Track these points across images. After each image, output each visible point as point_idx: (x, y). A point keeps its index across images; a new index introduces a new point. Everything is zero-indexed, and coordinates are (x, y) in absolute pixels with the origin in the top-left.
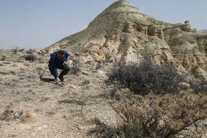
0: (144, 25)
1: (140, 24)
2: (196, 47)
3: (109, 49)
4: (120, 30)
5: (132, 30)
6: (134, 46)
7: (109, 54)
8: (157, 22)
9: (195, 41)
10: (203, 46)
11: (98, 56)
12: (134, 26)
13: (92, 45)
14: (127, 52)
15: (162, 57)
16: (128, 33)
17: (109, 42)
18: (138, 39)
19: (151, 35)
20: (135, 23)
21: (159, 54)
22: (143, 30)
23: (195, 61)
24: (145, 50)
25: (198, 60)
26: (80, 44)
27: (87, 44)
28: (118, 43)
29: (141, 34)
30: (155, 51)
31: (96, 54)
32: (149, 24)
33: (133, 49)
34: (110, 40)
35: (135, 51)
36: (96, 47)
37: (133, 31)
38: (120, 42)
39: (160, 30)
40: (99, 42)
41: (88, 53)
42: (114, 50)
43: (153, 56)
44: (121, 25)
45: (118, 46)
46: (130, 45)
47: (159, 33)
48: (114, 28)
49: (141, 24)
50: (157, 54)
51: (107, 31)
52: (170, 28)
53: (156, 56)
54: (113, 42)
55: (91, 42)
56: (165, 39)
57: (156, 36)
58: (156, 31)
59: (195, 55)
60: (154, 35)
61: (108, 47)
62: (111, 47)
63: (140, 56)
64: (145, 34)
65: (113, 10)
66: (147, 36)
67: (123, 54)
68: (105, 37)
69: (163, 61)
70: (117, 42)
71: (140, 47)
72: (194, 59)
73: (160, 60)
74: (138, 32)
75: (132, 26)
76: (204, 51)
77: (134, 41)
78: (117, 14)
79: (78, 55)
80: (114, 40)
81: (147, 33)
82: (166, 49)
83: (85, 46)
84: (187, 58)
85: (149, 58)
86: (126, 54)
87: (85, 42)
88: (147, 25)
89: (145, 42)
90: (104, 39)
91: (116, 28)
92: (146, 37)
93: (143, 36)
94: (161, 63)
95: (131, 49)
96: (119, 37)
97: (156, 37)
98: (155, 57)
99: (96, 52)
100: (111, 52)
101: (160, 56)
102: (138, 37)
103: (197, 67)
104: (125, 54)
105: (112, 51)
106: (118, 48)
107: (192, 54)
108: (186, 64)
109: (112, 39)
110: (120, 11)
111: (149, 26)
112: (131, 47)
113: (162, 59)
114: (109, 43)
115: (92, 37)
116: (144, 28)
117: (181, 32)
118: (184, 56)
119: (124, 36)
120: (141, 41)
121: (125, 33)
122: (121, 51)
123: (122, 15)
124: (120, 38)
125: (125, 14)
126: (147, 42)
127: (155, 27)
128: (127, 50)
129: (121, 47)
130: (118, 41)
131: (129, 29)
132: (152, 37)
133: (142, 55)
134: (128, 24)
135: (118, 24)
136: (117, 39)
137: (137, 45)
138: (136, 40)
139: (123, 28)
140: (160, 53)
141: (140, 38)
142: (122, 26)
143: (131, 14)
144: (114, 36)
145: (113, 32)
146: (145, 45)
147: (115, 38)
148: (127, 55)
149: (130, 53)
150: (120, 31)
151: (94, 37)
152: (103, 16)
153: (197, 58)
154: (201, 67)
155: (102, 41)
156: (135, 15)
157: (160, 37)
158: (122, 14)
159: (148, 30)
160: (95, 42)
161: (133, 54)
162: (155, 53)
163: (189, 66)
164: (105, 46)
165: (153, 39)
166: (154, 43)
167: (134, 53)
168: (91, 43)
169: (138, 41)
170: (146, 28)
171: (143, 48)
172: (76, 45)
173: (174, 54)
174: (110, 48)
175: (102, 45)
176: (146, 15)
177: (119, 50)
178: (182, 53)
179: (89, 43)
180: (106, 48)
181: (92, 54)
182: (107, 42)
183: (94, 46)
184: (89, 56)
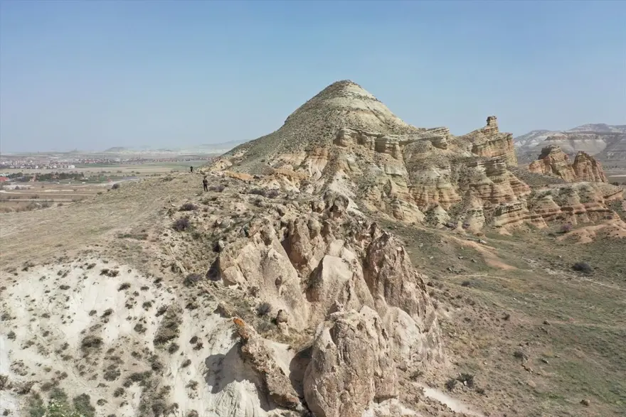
0: (370, 135)
1: (363, 132)
2: (447, 176)
3: (308, 170)
4: (330, 140)
5: (349, 141)
6: (348, 168)
7: (307, 178)
8: (397, 128)
9: (449, 165)
10: (458, 174)
11: (288, 181)
12: (352, 136)
13: (282, 162)
14: (334, 178)
15: (385, 188)
16: (341, 147)
17: (311, 160)
18: (355, 157)
19: (379, 152)
20: (356, 130)
21: (382, 184)
22: (367, 143)
23: (437, 198)
24: (363, 175)
25: (441, 196)
26: (263, 161)
27: (275, 161)
28: (325, 162)
29: (363, 149)
30: (378, 178)
31: (285, 178)
32: (377, 134)
33: (344, 174)
34: (313, 157)
35: (347, 176)
36: (290, 166)
37: (351, 144)
38: (327, 160)
39: (394, 145)
40: (294, 159)
41: (273, 176)
42: (315, 173)
43: (372, 187)
44: (333, 132)
45: (323, 167)
46: (340, 167)
47: (393, 149)
48: (322, 137)
49: (365, 134)
50: (379, 183)
51: (310, 141)
52: (416, 141)
53: (377, 186)
54: (316, 160)
55: (282, 157)
56: (404, 159)
57: (387, 153)
58: (388, 145)
59: (438, 189)
60: (384, 152)
62: (311, 167)
63: (353, 185)
64: (371, 149)
65: (327, 101)
66: (373, 152)
67: (327, 180)
68: (305, 151)
69: (385, 195)
70: (323, 160)
71: (357, 171)
72: (437, 193)
73: (382, 192)
74: (358, 146)
75: (349, 135)
76: (457, 183)
77: (348, 161)
78: (332, 109)
79: (258, 178)
80: (318, 157)
81: (373, 148)
82: (398, 175)
83: (271, 164)
84: (426, 191)
85: (366, 188)
86: (332, 180)
87: (272, 158)
88: (375, 135)
89: (367, 162)
90: (304, 154)
91: (324, 136)
92: (370, 155)
93: (367, 153)
94: (382, 197)
95: (340, 174)
96: (326, 153)
97: (387, 156)
98: (375, 187)
99: (285, 175)
100: (311, 176)
102: (357, 154)
103: (436, 206)
104: (330, 181)
105: (313, 175)
106: (323, 170)
107: (435, 187)
108: (423, 201)
109: (315, 155)
110: (336, 105)
111: (378, 136)
112: (341, 170)
113: (384, 190)
114: (310, 162)
115: (285, 149)
116: (369, 139)
117: (431, 149)
118: (424, 188)
119: (334, 152)
120: (361, 160)
121: (337, 147)
122: (325, 176)
123: (339, 114)
124: (329, 154)
125: (344, 112)
126: (369, 163)
127: (386, 140)
128: (334, 174)
129: (327, 169)
130: (325, 158)
131: (344, 141)
132: (381, 155)
133: (356, 183)
134: (343, 131)
135: (328, 129)
136: (323, 155)
137: (352, 167)
138: (352, 159)
139: (335, 137)
140: (384, 182)
141: (360, 155)
142: (335, 134)
143: (353, 112)
144: (318, 151)
145: (318, 143)
146: (365, 168)
147: (321, 154)
148: (333, 182)
149: (338, 180)
150: (329, 142)
151: (288, 149)
152: (311, 110)
153: (440, 193)
154: (443, 206)
155: (300, 158)
156: (361, 115)
157: (393, 156)
158: (339, 112)
159: (376, 143)
160: (288, 158)
161: (342, 180)
162: (377, 181)
163: (426, 204)
164: (303, 165)
165: (380, 159)
166: (381, 165)
167: (344, 180)
168: (282, 160)
169: (356, 160)
170: (373, 139)
171: (361, 173)
172: (257, 161)
173: (411, 185)
174: (310, 169)
175: (299, 163)
177: (324, 173)
178: (421, 183)
179: (279, 159)
180: (304, 168)
181: (279, 178)
182: (307, 159)
183: (285, 166)
184: (275, 181)
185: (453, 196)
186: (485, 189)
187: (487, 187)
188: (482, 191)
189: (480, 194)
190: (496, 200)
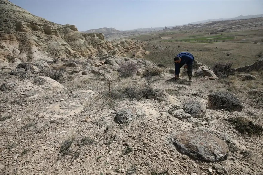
0: (39, 25)
1: (34, 23)
2: (86, 42)
4: (12, 29)
6: (37, 44)
7: (10, 55)
8: (48, 22)
9: (83, 37)
10: (89, 41)
12: (28, 26)
14: (32, 51)
16: (23, 33)
18: (37, 38)
19: (48, 34)
20: (28, 22)
21: (63, 50)
22: (39, 30)
23: (89, 52)
24: (48, 47)
25: (90, 51)
29: (39, 33)
30: (58, 47)
33: (37, 48)
34: (4, 40)
35: (40, 49)
37: (29, 31)
38: (18, 41)
39: (55, 30)
42: (14, 50)
43: (58, 52)
44: (11, 24)
45: (17, 46)
46: (32, 44)
47: (55, 32)
49: (36, 24)
50: (61, 50)
52: (62, 28)
53: (60, 51)
56: (62, 37)
57: (53, 34)
58: (52, 30)
59: (87, 48)
61: (5, 48)
62: (8, 47)
63: (47, 53)
64: (43, 33)
66: (45, 34)
67: (27, 53)
69: (68, 55)
71: (43, 45)
73: (65, 54)
74: (34, 31)
75: (26, 25)
76: (91, 44)
77: (34, 40)
80: (9, 40)
81: (44, 32)
82: (66, 45)
84: (83, 50)
85: (55, 53)
88: (42, 25)
89: (46, 40)
91: (5, 27)
92: (45, 36)
95: (34, 48)
97: (54, 36)
98: (60, 52)
101: (64, 50)
102: (37, 36)
103: (91, 56)
104: (30, 53)
105: (13, 52)
106: (19, 48)
108: (84, 54)
111: (44, 26)
112: (34, 46)
113: (66, 53)
114: (4, 44)
116: (39, 28)
117: (72, 31)
118: (81, 49)
119: (20, 36)
120: (42, 39)
121: (20, 33)
122: (24, 51)
124: (17, 37)
125: (11, 13)
127: (50, 27)
128: (30, 49)
129: (22, 47)
130: (15, 41)
131: (24, 28)
132: (50, 35)
134: (20, 23)
135: (6, 23)
136: (12, 38)
137: (39, 43)
139: (15, 27)
140: (64, 49)
141: (39, 37)
142: (14, 25)
143: (18, 13)
144: (7, 36)
145: (3, 31)
146: (47, 43)
147: (10, 38)
148: (33, 53)
149: (36, 51)
153: (89, 49)
154: (93, 55)
156: (24, 14)
157: (57, 35)
158: (6, 12)
159: (44, 29)
161: (38, 52)
162: (59, 49)
163: (86, 56)
165: (52, 38)
166: (54, 40)
167: (40, 51)
169: (39, 39)
170: (42, 27)
171: (46, 46)
173: (73, 48)
176: (36, 16)
177: (21, 50)
178: (78, 47)
180: (2, 49)
185: (94, 50)
186: (104, 45)
187: (105, 44)
188: (104, 46)
189: (104, 47)
190: (111, 49)
